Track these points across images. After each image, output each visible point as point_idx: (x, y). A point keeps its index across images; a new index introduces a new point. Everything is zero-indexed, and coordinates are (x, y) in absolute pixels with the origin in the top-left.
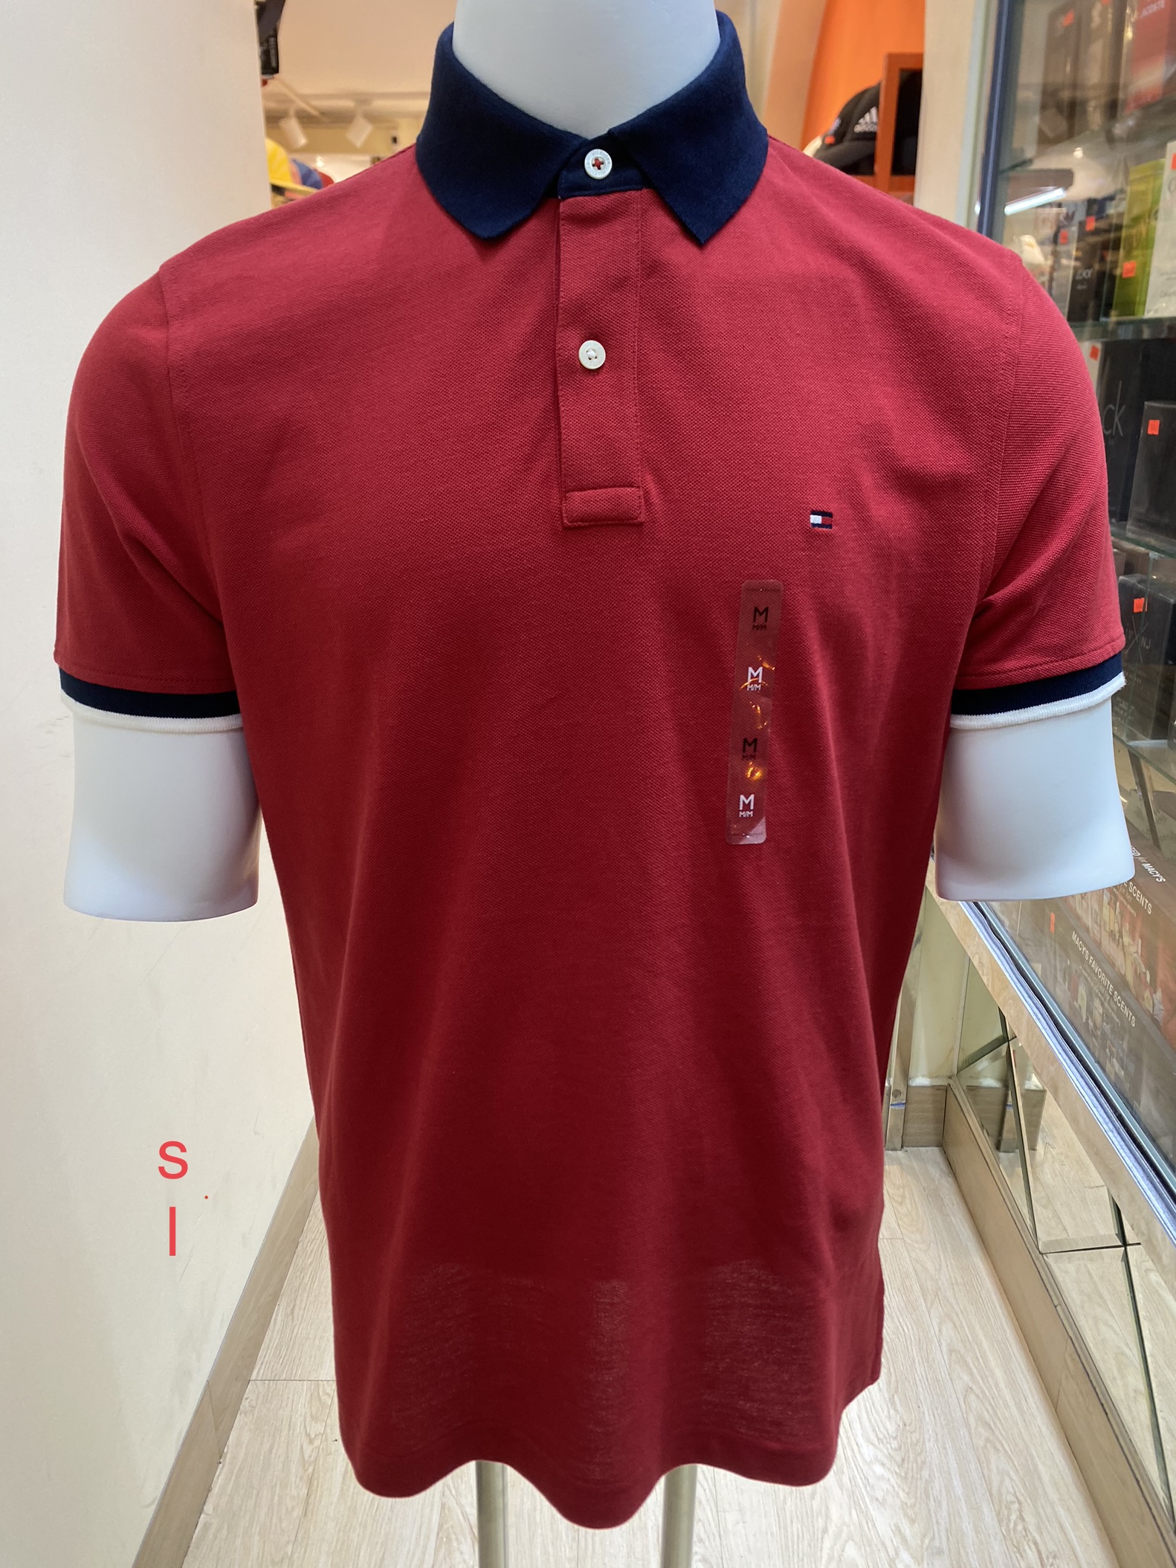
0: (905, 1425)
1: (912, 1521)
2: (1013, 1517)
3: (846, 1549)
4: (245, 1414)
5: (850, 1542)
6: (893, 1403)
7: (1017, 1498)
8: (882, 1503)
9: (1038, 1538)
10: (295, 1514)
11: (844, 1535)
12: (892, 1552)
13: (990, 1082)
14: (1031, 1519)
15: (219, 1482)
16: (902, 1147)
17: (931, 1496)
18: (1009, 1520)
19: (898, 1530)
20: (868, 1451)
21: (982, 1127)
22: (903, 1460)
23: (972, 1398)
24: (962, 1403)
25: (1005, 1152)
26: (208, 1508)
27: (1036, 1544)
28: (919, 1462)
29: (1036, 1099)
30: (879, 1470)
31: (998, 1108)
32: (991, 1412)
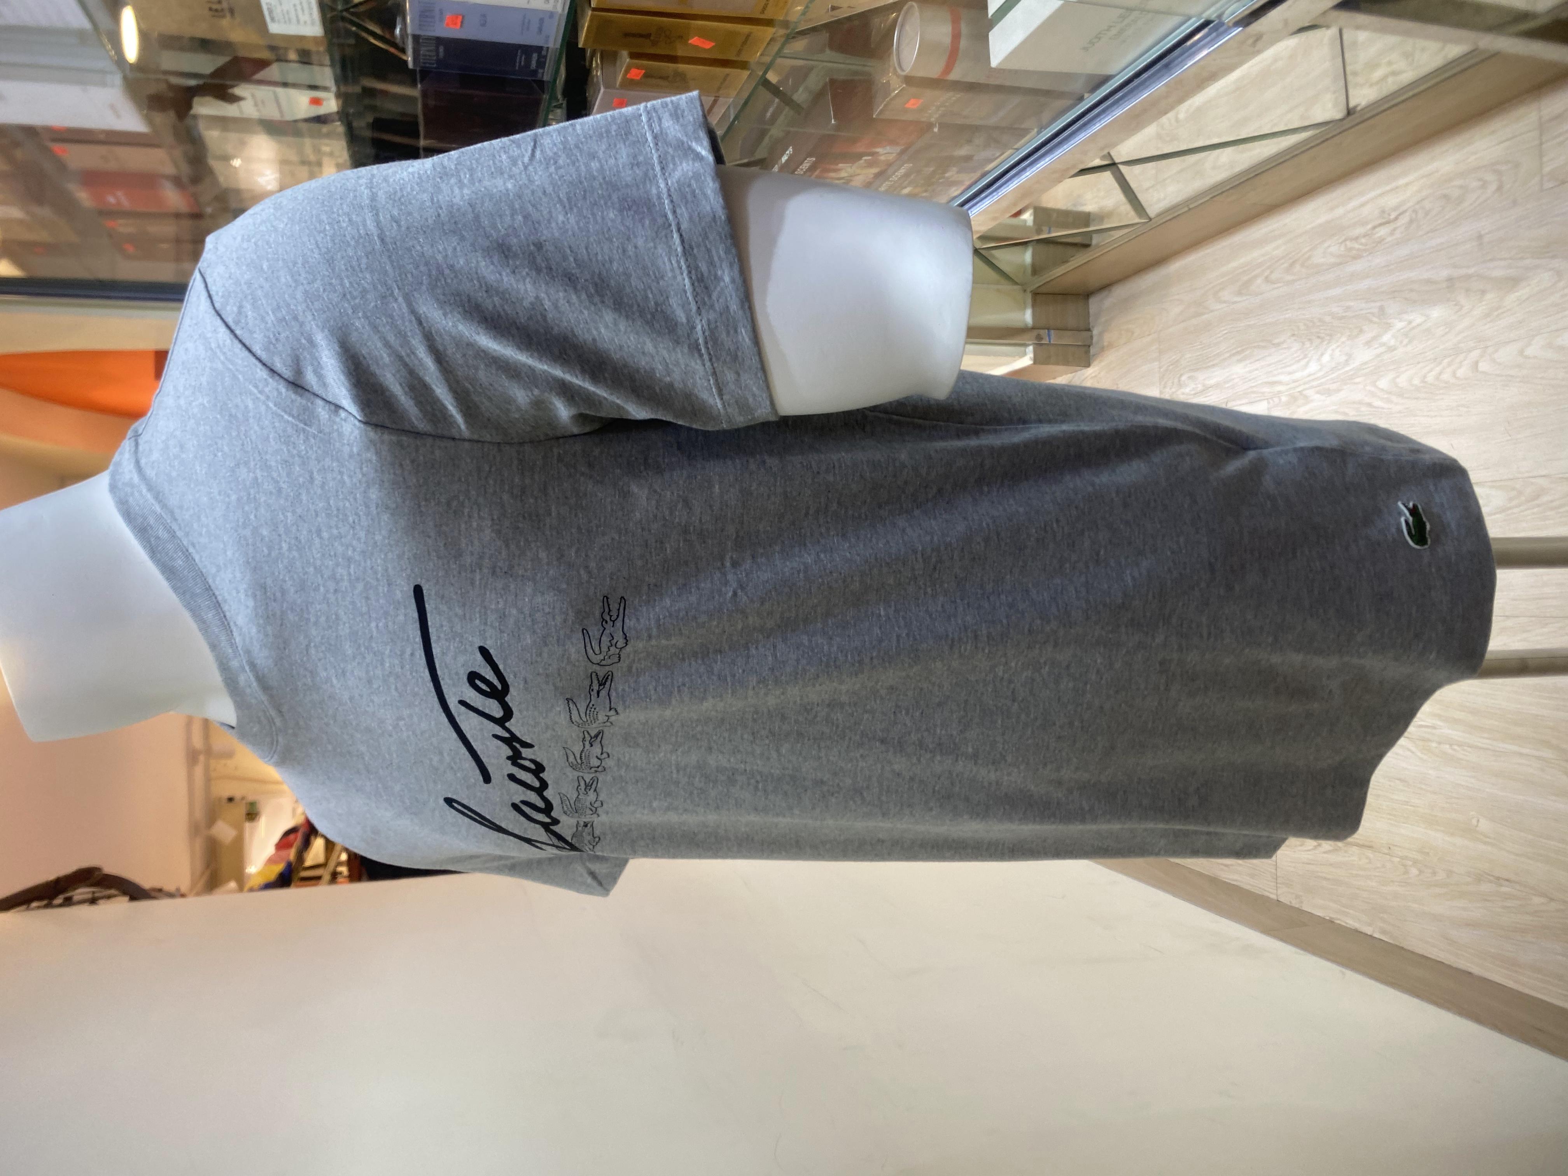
0: (1293, 335)
1: (1361, 331)
2: (1357, 246)
3: (1381, 386)
4: (1302, 902)
5: (1378, 383)
6: (1278, 344)
7: (1341, 243)
8: (1350, 356)
9: (1370, 226)
10: (1371, 856)
11: (1373, 389)
12: (1383, 349)
13: (1027, 256)
14: (1359, 231)
15: (1351, 923)
16: (1089, 330)
17: (1344, 314)
18: (1358, 250)
19: (1368, 343)
20: (1313, 367)
21: (1067, 262)
22: (1319, 337)
23: (1274, 276)
24: (1276, 286)
25: (1091, 239)
26: (1368, 930)
27: (1374, 228)
28: (1319, 324)
29: (1043, 215)
30: (1326, 358)
31: (1052, 249)
32: (1283, 261)
